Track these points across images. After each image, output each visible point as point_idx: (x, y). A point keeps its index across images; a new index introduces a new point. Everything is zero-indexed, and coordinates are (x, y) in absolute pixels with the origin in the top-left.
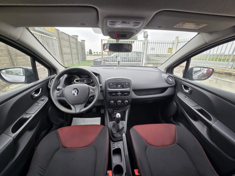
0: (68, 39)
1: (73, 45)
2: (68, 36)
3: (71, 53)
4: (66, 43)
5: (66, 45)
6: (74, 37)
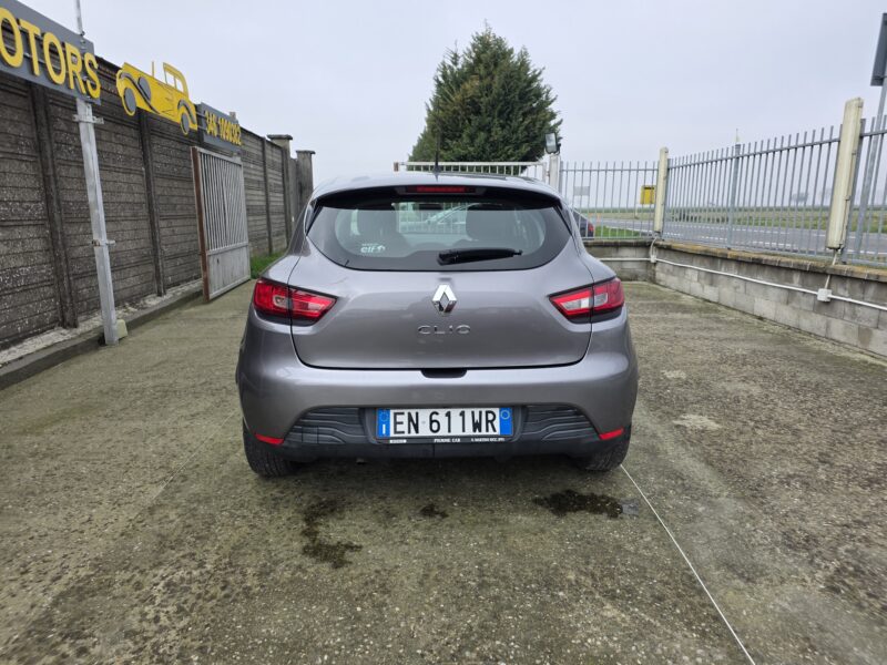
0: (260, 154)
1: (275, 178)
2: (260, 143)
3: (268, 211)
4: (253, 172)
5: (253, 177)
6: (275, 142)
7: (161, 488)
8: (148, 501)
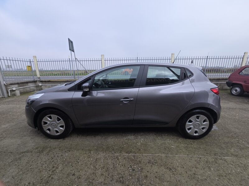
7: (226, 158)
8: (234, 159)
